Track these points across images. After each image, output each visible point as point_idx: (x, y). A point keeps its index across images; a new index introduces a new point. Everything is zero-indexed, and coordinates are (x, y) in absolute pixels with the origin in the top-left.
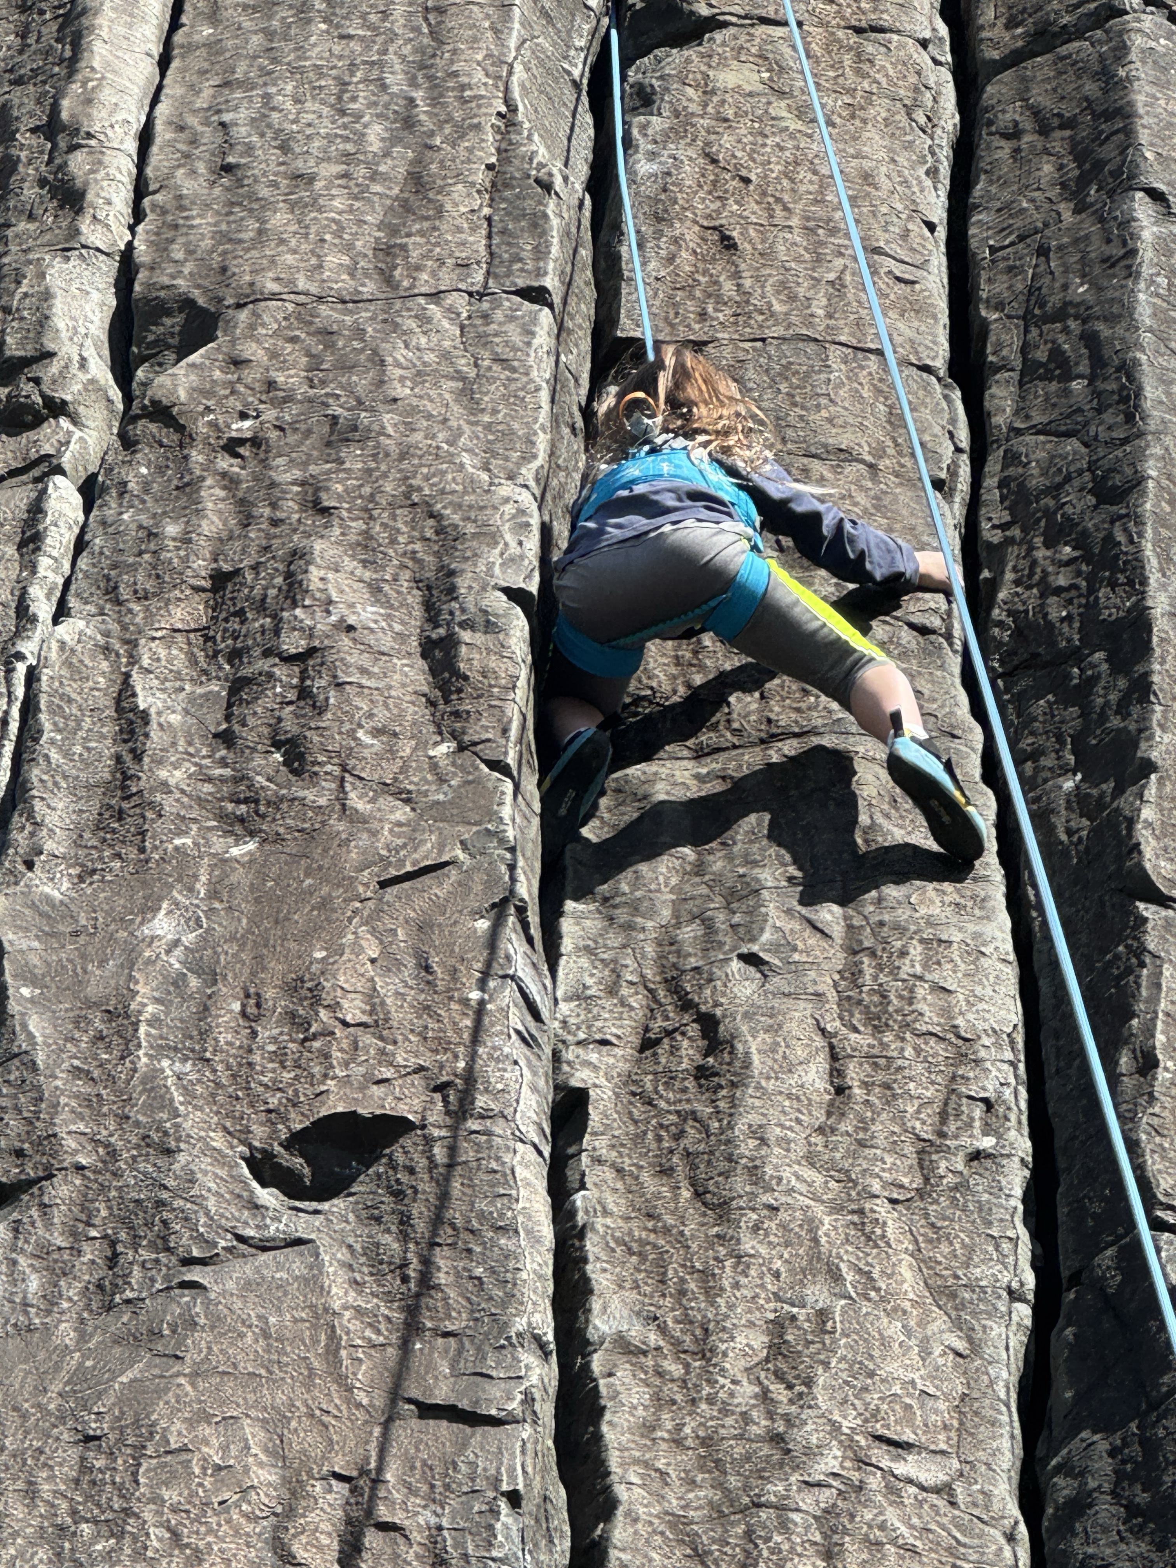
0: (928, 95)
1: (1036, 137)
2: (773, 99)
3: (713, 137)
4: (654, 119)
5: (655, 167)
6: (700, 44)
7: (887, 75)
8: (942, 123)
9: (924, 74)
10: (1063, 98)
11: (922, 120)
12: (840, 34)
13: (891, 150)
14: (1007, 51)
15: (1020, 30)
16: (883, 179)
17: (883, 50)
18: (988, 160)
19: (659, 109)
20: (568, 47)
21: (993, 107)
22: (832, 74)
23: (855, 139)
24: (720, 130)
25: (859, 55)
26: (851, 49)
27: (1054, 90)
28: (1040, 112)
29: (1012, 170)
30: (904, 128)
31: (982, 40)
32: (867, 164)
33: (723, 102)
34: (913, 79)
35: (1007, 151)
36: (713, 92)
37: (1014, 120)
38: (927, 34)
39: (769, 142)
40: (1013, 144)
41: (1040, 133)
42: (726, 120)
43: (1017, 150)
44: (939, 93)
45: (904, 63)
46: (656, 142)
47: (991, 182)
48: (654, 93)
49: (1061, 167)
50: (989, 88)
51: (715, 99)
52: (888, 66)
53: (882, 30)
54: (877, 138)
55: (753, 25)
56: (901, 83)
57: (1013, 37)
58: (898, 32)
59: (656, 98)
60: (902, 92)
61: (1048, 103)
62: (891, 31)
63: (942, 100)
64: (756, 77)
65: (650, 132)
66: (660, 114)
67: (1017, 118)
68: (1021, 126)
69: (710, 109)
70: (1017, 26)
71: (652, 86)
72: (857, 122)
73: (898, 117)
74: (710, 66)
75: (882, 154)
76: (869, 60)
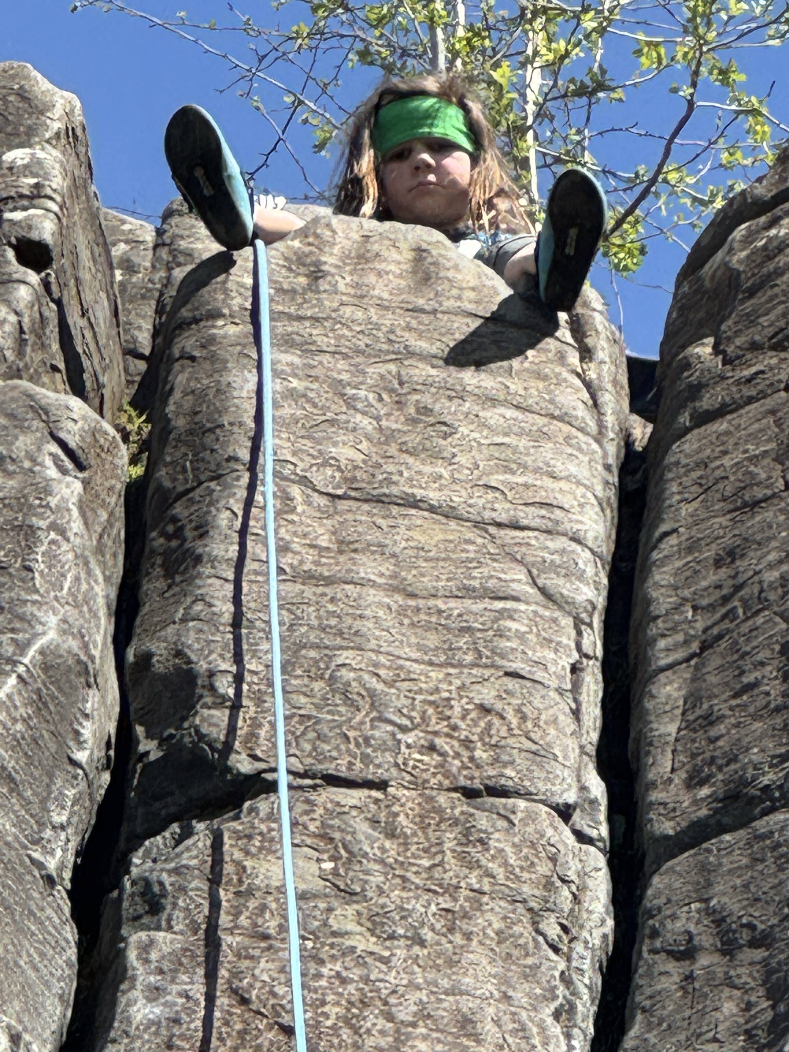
0: (565, 892)
1: (716, 958)
2: (335, 904)
3: (245, 964)
4: (160, 935)
5: (157, 1011)
6: (237, 818)
7: (506, 864)
8: (585, 934)
9: (561, 859)
10: (757, 900)
11: (553, 931)
12: (442, 799)
13: (505, 981)
14: (684, 824)
15: (705, 791)
16: (489, 1026)
17: (501, 824)
18: (648, 991)
19: (169, 920)
20: (41, 825)
21: (659, 910)
22: (426, 863)
23: (451, 963)
24: (257, 953)
25: (467, 833)
26: (456, 822)
27: (746, 886)
28: (723, 920)
29: (679, 1009)
30: (524, 947)
31: (651, 803)
32: (467, 1004)
33: (263, 908)
34: (544, 868)
35: (676, 979)
36: (250, 893)
37: (689, 933)
38: (571, 797)
39: (325, 971)
40: (685, 967)
41: (724, 953)
42: (266, 937)
43: (689, 978)
44: (582, 888)
45: (533, 845)
46: (161, 972)
47: (649, 1027)
48: (164, 895)
49: (749, 1006)
50: (656, 880)
51: (252, 904)
52: (509, 850)
53: (503, 793)
54: (484, 962)
55: (314, 787)
56: (525, 875)
57: (695, 802)
58: (527, 795)
59: (167, 902)
60: (526, 889)
61: (735, 907)
62: (518, 794)
63: (586, 898)
64: (314, 868)
65: (154, 956)
66: (170, 928)
67: (692, 928)
68: (696, 942)
69: (243, 920)
70: (702, 783)
71: (161, 884)
72: (458, 939)
73: (517, 929)
74: (247, 853)
75: (490, 987)
76: (481, 841)
